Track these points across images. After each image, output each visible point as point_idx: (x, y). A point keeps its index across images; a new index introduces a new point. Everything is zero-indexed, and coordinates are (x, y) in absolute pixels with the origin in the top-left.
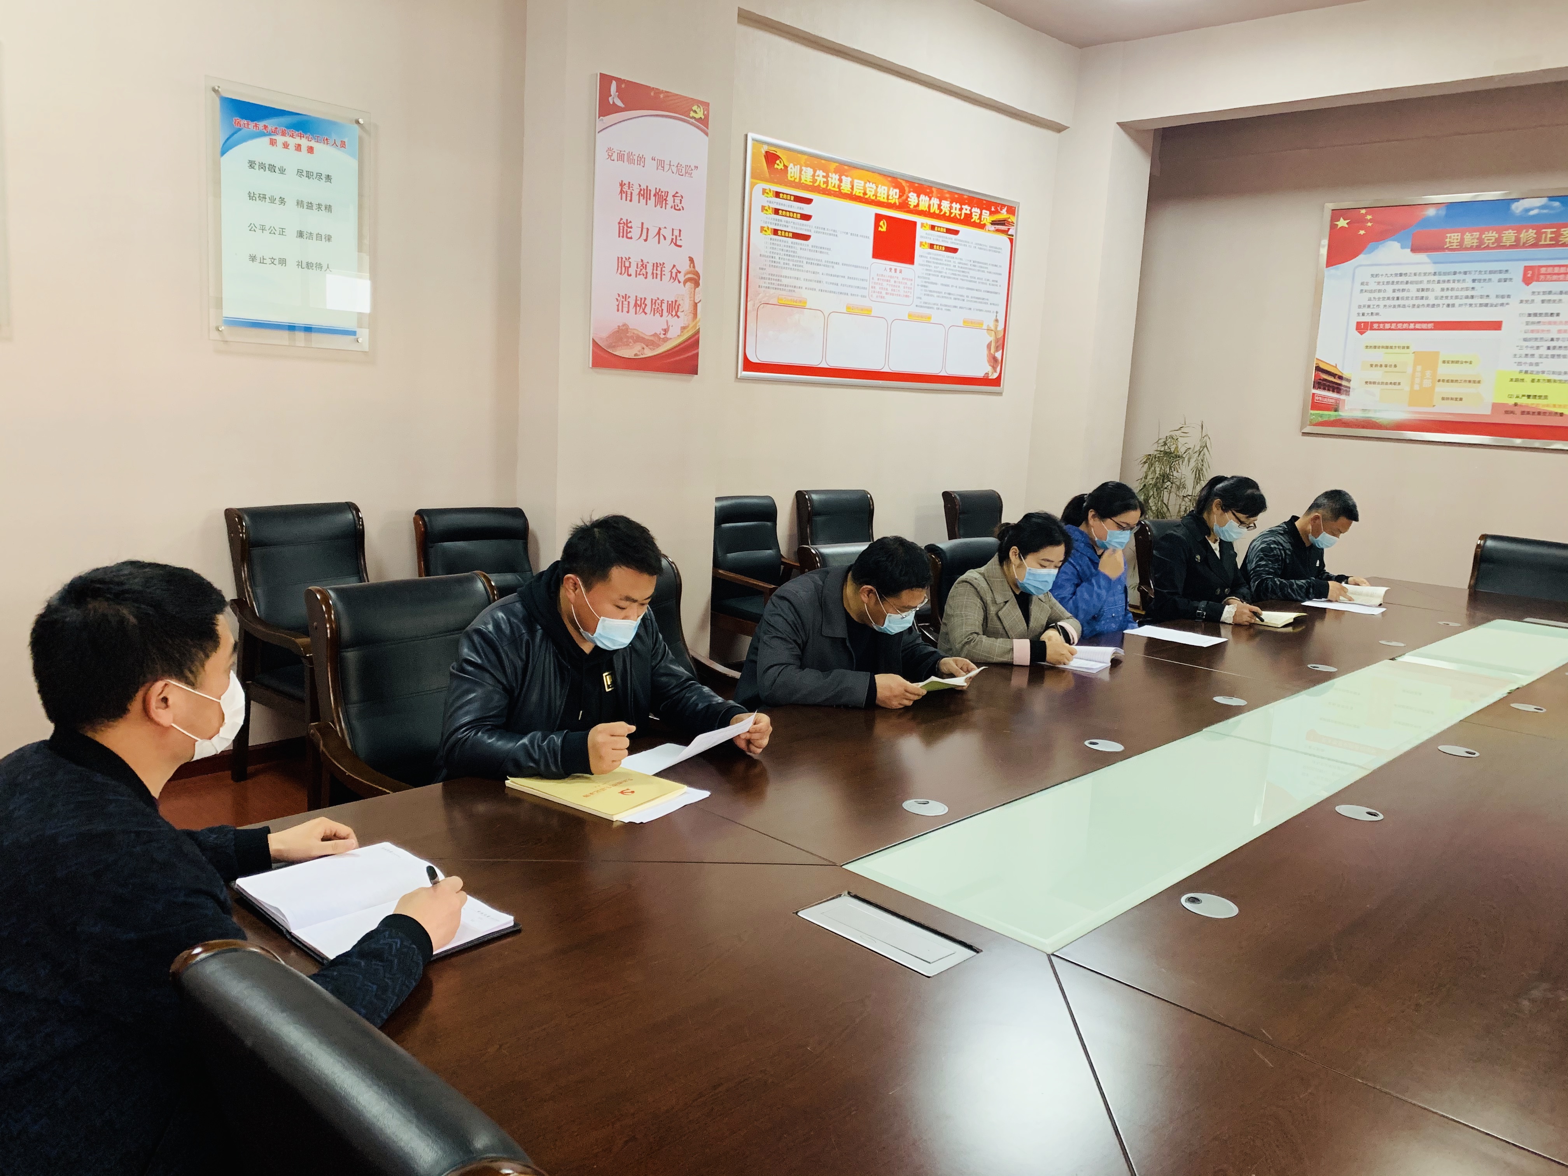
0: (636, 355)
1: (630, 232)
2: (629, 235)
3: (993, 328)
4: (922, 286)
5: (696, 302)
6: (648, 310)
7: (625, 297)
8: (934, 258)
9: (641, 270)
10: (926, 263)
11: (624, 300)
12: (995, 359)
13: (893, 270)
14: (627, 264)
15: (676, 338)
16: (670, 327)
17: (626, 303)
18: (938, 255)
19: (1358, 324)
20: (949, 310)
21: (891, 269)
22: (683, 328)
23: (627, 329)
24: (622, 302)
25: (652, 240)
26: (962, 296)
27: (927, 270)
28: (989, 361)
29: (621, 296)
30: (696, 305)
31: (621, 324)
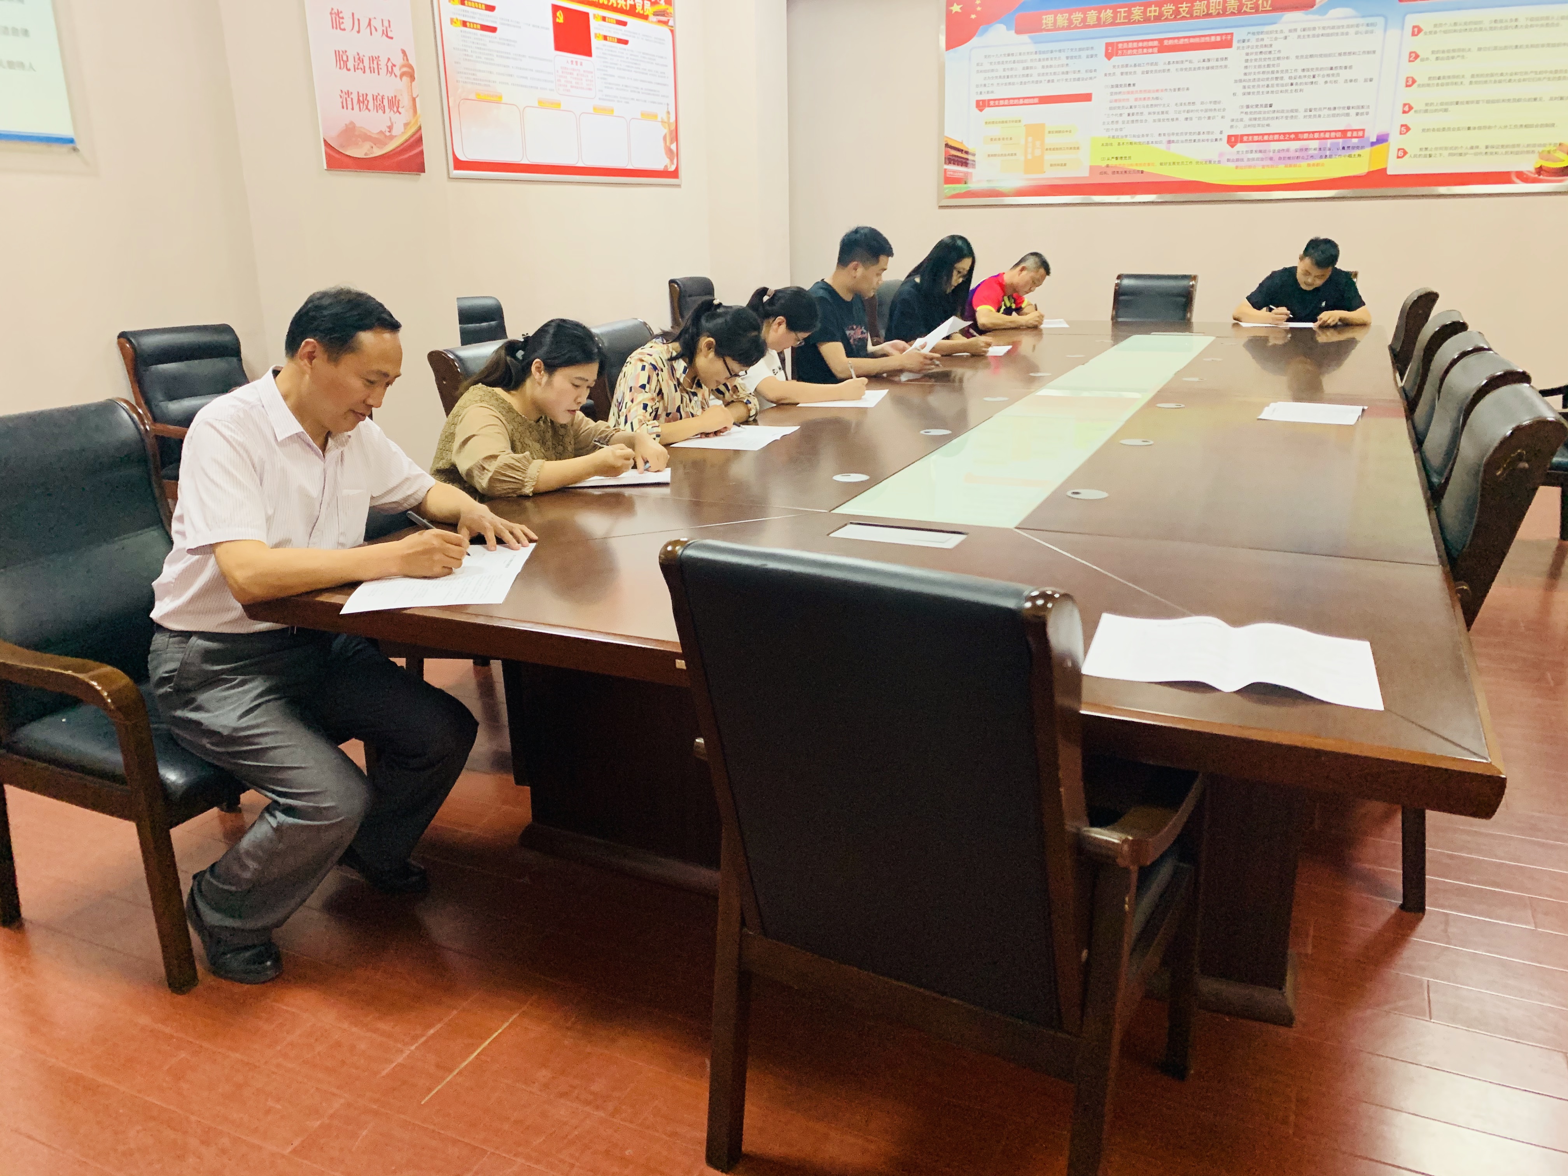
0: (366, 154)
1: (343, 23)
2: (342, 26)
3: (666, 120)
4: (602, 78)
5: (414, 96)
6: (371, 106)
7: (348, 93)
8: (609, 50)
9: (358, 65)
10: (602, 56)
11: (347, 96)
12: (671, 150)
13: (574, 63)
14: (345, 58)
15: (401, 136)
16: (394, 124)
17: (349, 100)
18: (611, 47)
19: (978, 102)
20: (627, 103)
21: (572, 62)
22: (406, 125)
23: (354, 127)
24: (346, 98)
25: (365, 31)
26: (637, 88)
27: (604, 62)
28: (666, 154)
29: (344, 93)
30: (414, 100)
31: (348, 123)
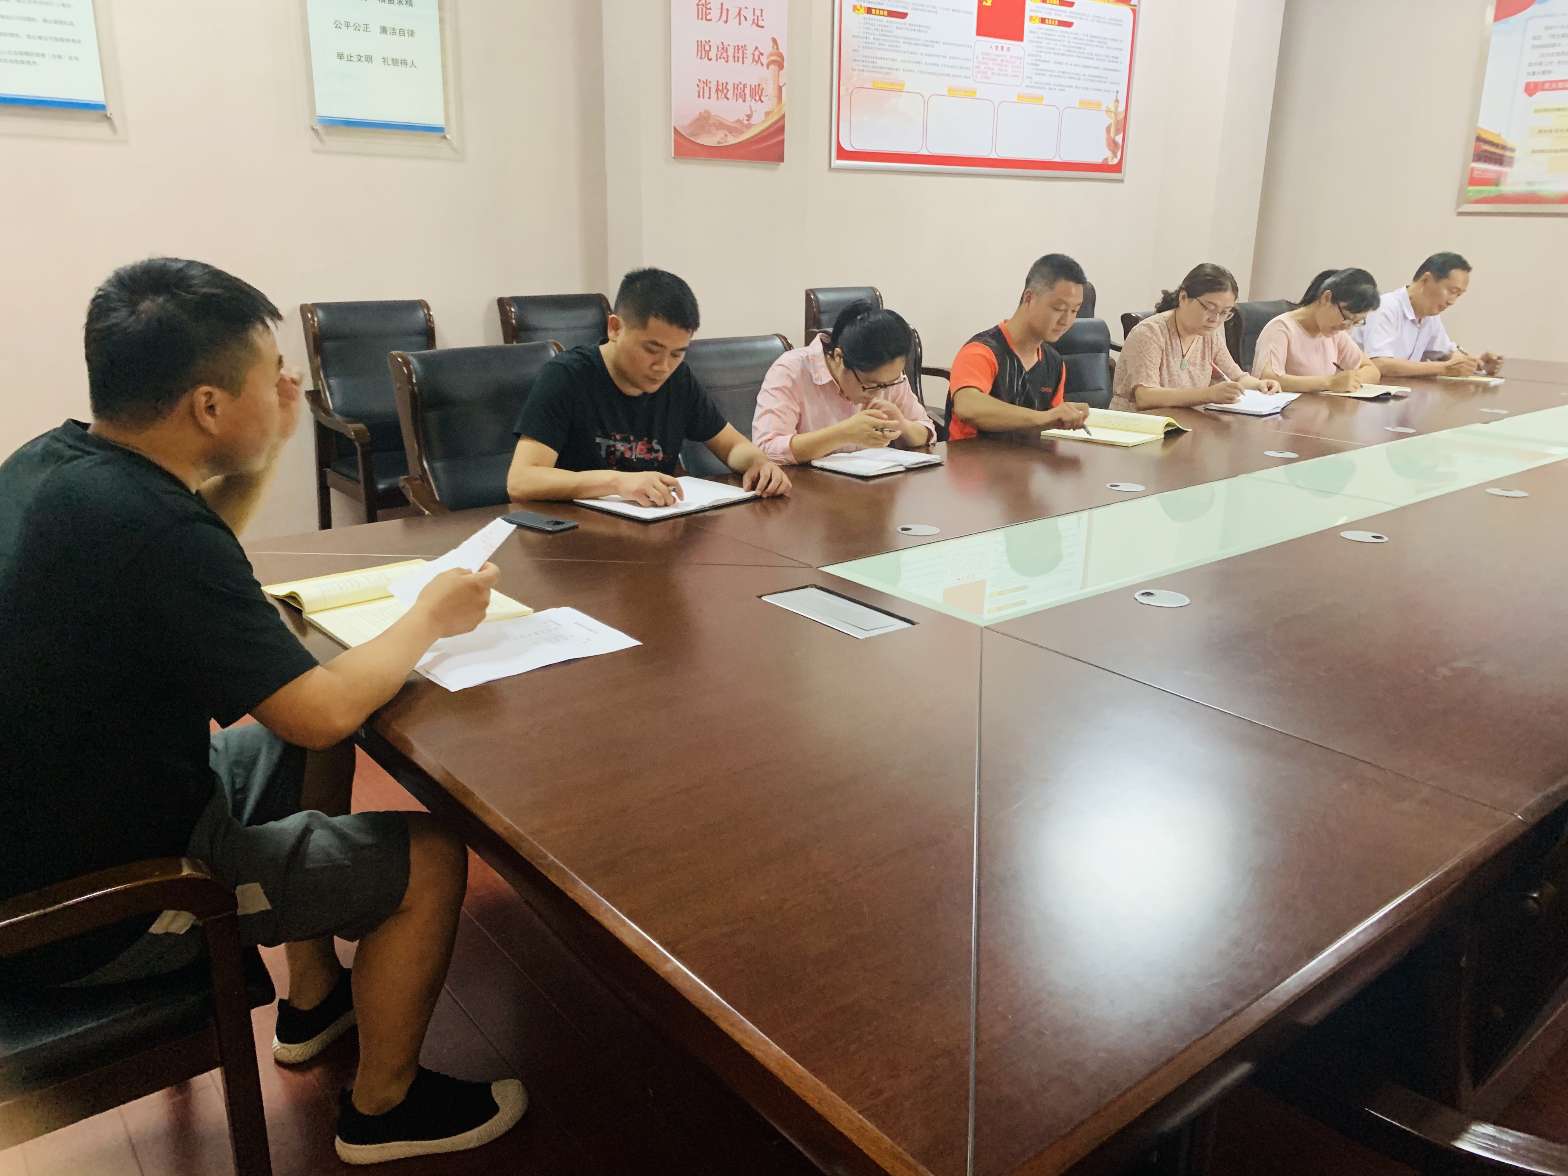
0: (719, 143)
1: (710, 13)
2: (708, 17)
3: (1113, 109)
4: (1032, 64)
5: (781, 85)
6: (730, 95)
7: (706, 83)
8: (1046, 34)
9: (722, 53)
10: (1037, 40)
11: (705, 86)
12: (1115, 143)
13: (1000, 48)
14: (707, 48)
15: (760, 124)
16: (754, 112)
17: (707, 89)
18: (1050, 30)
19: (1528, 85)
20: (1063, 90)
21: (997, 47)
22: (767, 114)
23: (709, 115)
24: (703, 87)
25: (733, 21)
26: (1078, 74)
27: (1038, 47)
28: (1108, 146)
29: (702, 82)
30: (780, 88)
31: (702, 111)
